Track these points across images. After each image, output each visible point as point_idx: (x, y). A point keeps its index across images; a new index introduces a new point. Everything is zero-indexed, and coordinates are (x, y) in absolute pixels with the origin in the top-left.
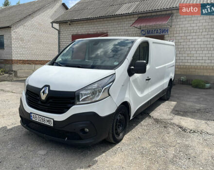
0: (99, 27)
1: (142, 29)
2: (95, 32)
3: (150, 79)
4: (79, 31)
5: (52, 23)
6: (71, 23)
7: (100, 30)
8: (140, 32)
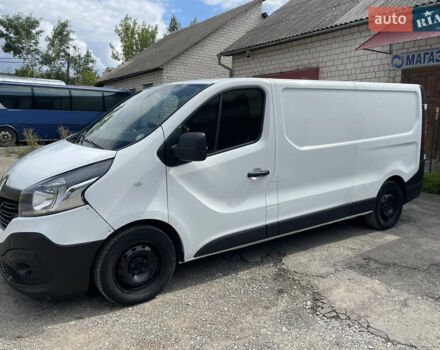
0: (302, 57)
1: (394, 53)
2: (295, 68)
3: (267, 173)
4: (266, 68)
5: (220, 56)
6: (251, 53)
7: (306, 62)
8: (390, 60)
